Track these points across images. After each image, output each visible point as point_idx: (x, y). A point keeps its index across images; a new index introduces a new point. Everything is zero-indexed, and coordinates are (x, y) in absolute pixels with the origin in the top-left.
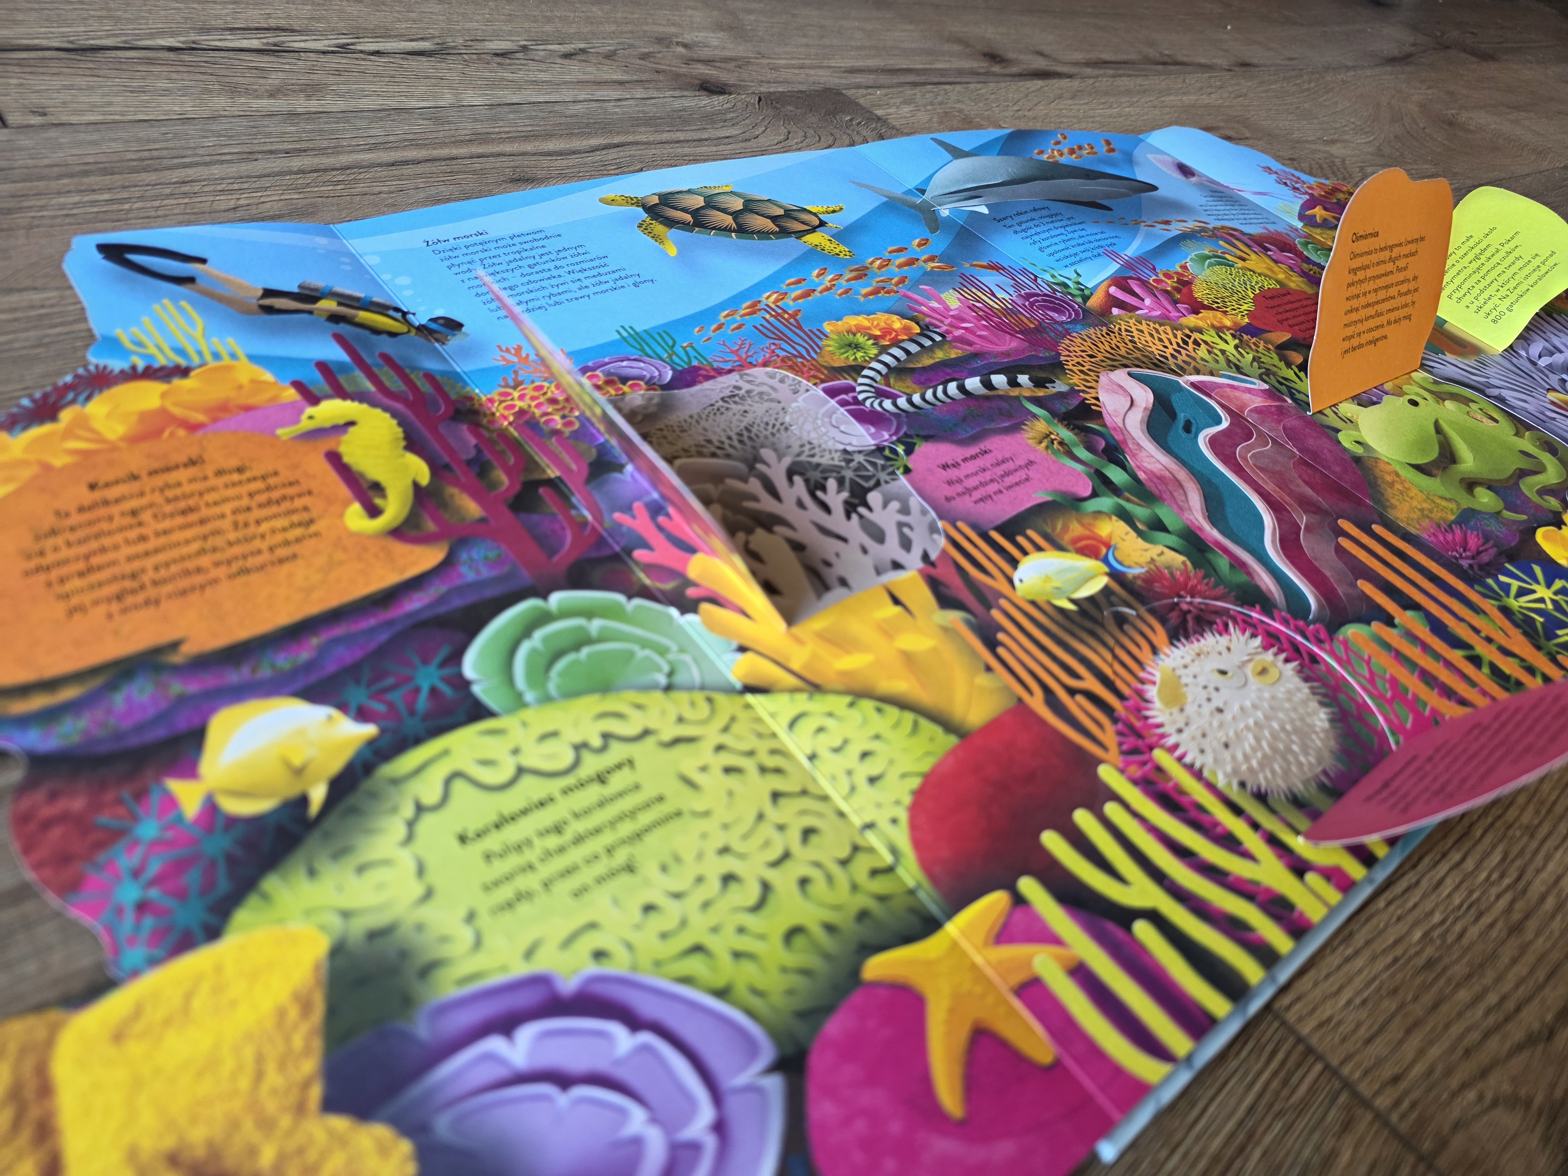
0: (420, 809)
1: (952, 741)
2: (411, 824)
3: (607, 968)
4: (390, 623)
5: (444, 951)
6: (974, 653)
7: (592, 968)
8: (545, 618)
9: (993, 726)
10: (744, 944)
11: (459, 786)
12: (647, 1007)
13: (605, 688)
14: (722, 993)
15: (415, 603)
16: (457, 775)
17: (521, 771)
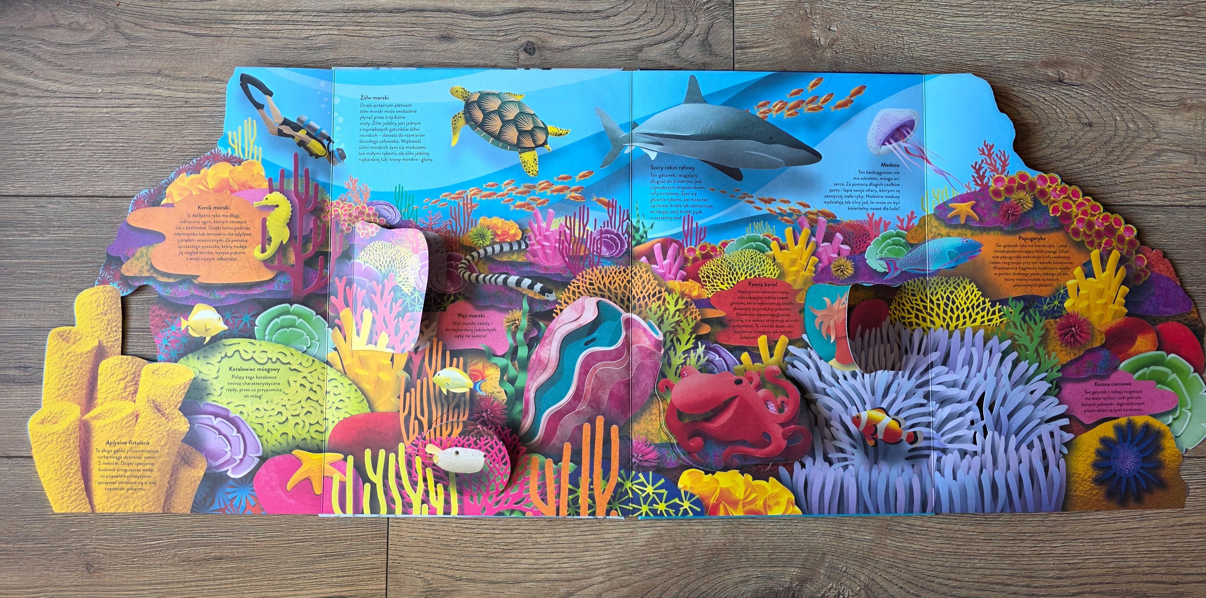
0: (226, 355)
1: (369, 411)
2: (222, 358)
3: (241, 416)
4: (247, 295)
5: (213, 392)
6: (399, 390)
7: (238, 415)
8: (287, 313)
9: (384, 414)
10: (272, 429)
11: (237, 353)
12: (243, 429)
13: (287, 344)
14: (259, 436)
15: (255, 292)
16: (238, 351)
17: (252, 358)
